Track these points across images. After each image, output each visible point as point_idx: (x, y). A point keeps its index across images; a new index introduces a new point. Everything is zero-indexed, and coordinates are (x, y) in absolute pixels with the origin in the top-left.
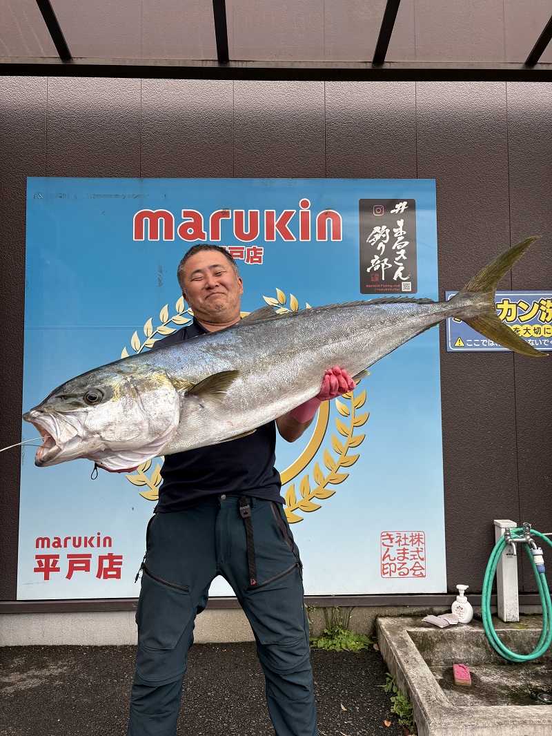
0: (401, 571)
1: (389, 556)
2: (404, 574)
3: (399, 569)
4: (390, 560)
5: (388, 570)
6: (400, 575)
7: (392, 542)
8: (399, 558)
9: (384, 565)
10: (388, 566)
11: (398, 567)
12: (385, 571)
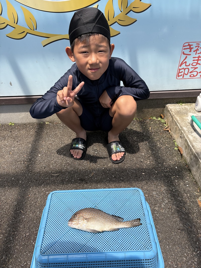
0: (192, 73)
1: (186, 62)
2: (194, 76)
3: (190, 73)
4: (186, 66)
5: (183, 73)
6: (190, 76)
7: (190, 51)
8: (193, 64)
9: (180, 69)
10: (183, 70)
11: (190, 71)
12: (180, 74)
